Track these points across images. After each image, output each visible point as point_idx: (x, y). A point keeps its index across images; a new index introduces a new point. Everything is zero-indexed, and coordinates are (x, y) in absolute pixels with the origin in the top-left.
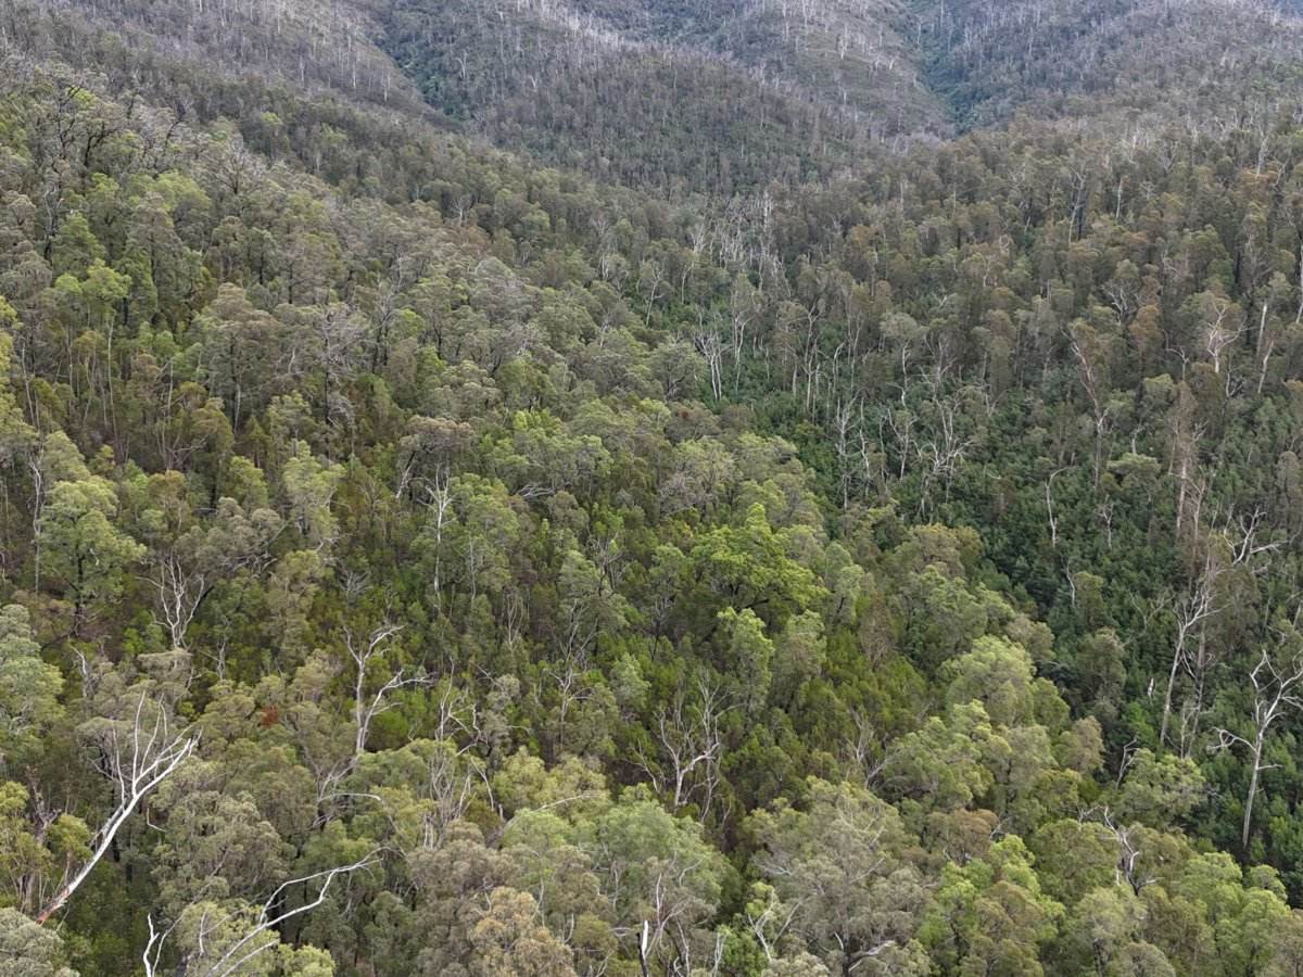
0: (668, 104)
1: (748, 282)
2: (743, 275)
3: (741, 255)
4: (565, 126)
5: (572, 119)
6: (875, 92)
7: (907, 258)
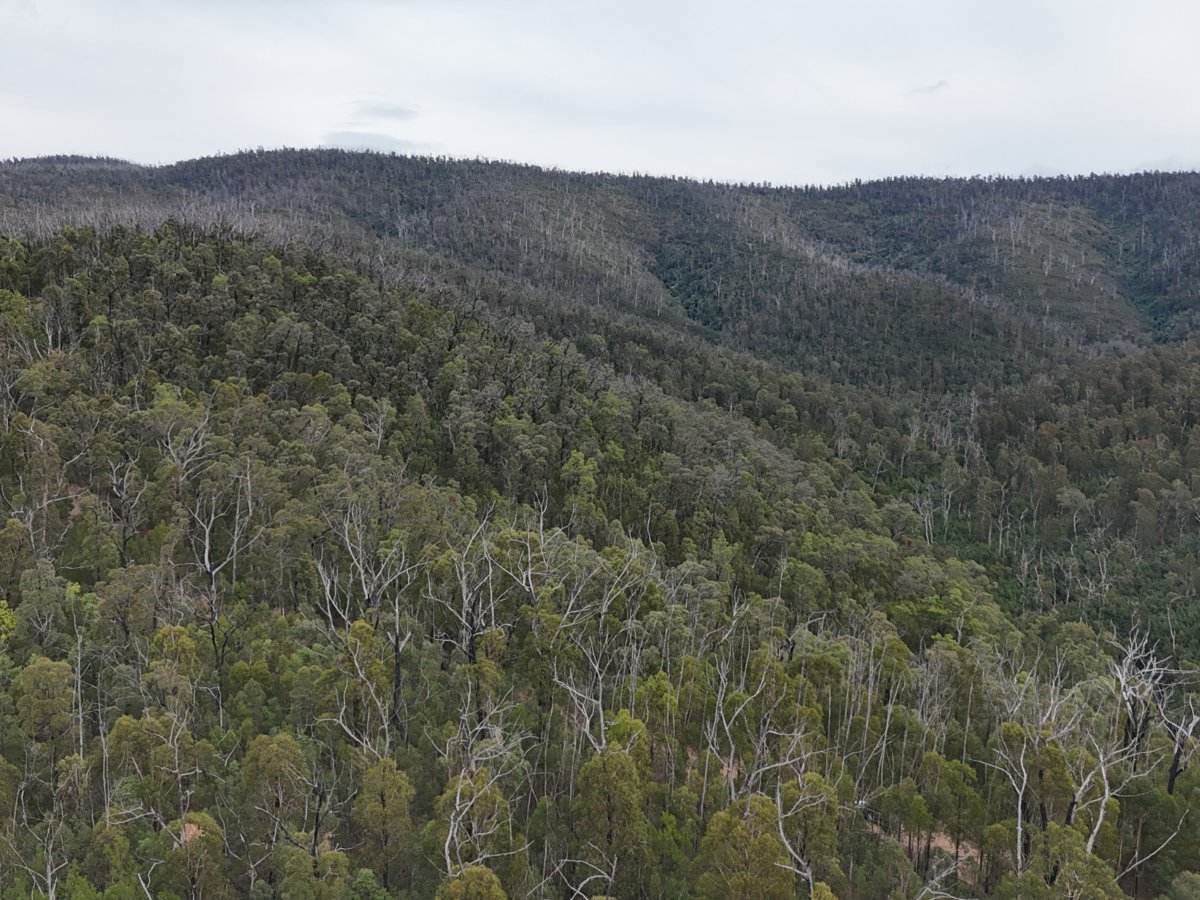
0: (890, 319)
1: (954, 462)
2: (951, 457)
3: (951, 441)
4: (803, 337)
5: (809, 331)
6: (1077, 306)
7: (1083, 449)
